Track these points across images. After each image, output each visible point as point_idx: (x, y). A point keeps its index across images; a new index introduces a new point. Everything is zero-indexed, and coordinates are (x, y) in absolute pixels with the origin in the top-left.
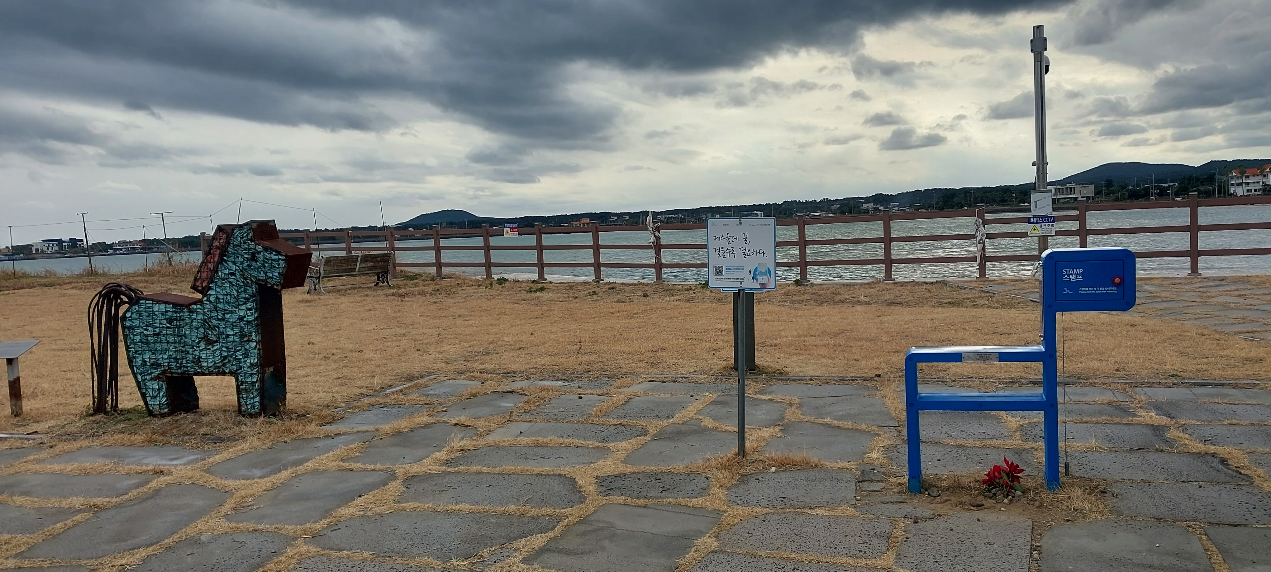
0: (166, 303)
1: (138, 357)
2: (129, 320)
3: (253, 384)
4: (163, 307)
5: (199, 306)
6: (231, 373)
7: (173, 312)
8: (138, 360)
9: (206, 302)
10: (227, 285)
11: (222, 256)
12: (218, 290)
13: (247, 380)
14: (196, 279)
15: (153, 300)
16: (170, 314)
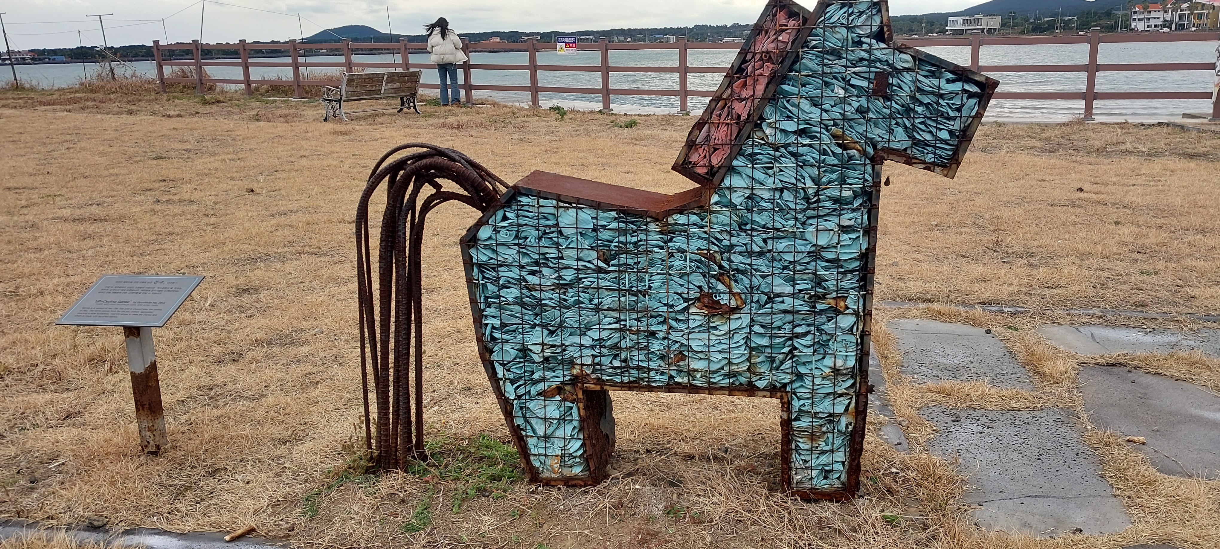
0: (597, 206)
1: (507, 341)
2: (488, 247)
3: (832, 418)
4: (586, 216)
5: (694, 218)
6: (773, 390)
7: (618, 230)
8: (507, 347)
9: (717, 208)
10: (789, 163)
11: (776, 79)
12: (759, 175)
13: (817, 410)
14: (691, 145)
15: (559, 199)
16: (605, 235)
